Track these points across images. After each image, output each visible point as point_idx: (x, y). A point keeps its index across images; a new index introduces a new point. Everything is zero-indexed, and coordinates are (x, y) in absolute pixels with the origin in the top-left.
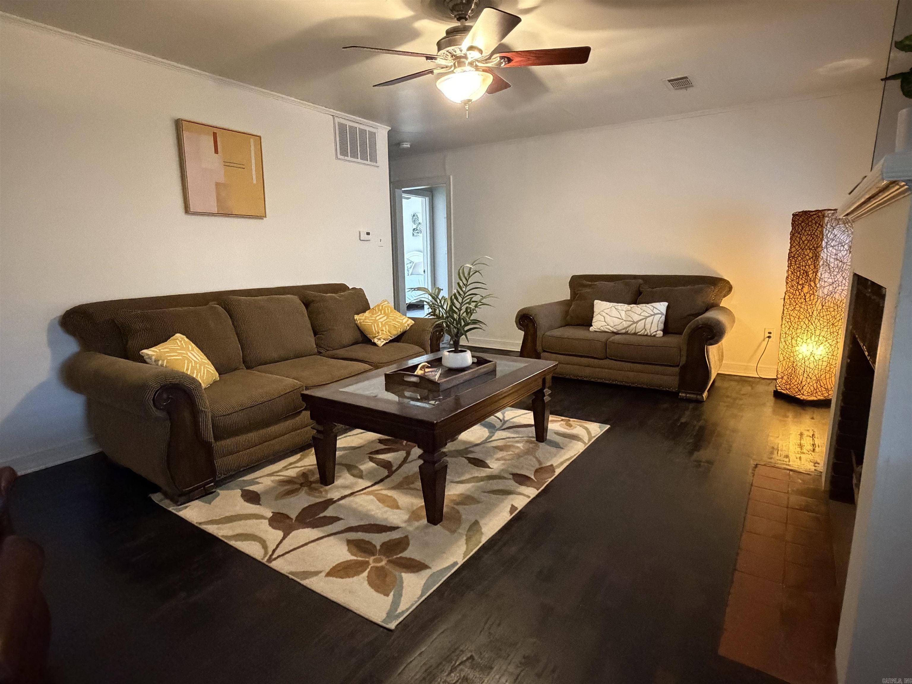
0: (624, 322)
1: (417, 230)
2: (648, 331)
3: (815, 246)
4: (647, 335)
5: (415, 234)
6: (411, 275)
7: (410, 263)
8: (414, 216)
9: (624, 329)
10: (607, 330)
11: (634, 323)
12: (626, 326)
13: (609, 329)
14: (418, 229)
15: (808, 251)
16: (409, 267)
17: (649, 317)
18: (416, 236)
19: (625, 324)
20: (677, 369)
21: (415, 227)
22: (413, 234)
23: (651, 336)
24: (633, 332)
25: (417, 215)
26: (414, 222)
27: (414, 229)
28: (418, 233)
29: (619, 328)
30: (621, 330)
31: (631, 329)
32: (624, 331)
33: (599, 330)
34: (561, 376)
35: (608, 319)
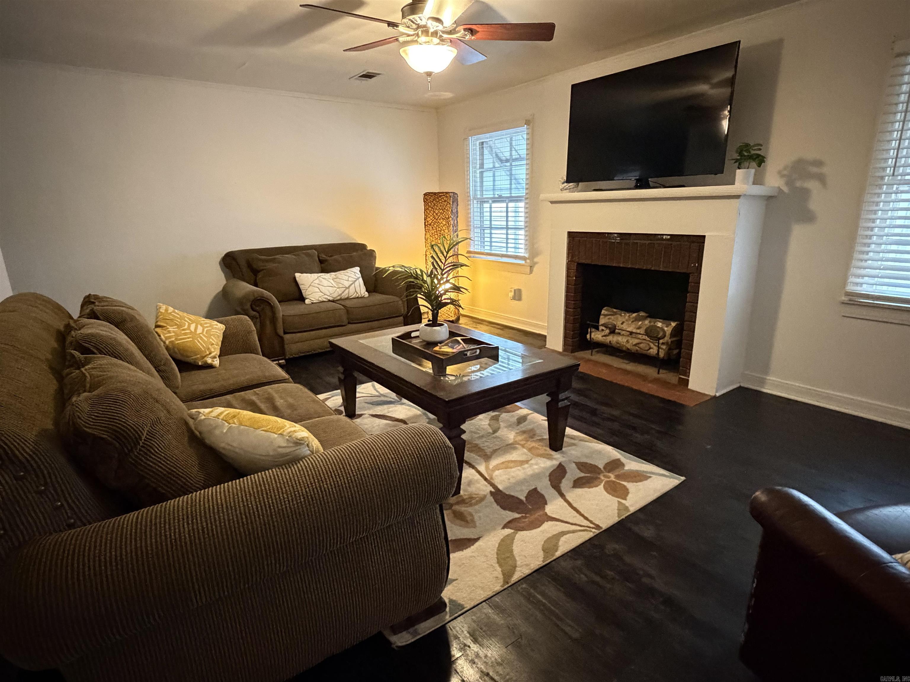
0: (338, 290)
2: (359, 294)
3: (447, 217)
4: (358, 298)
9: (339, 296)
10: (325, 300)
11: (347, 288)
12: (340, 293)
13: (327, 299)
15: (442, 220)
17: (355, 281)
19: (340, 291)
20: (402, 318)
23: (361, 297)
24: (346, 297)
29: (335, 295)
30: (337, 297)
31: (345, 295)
32: (339, 298)
33: (317, 301)
34: (308, 354)
35: (323, 289)
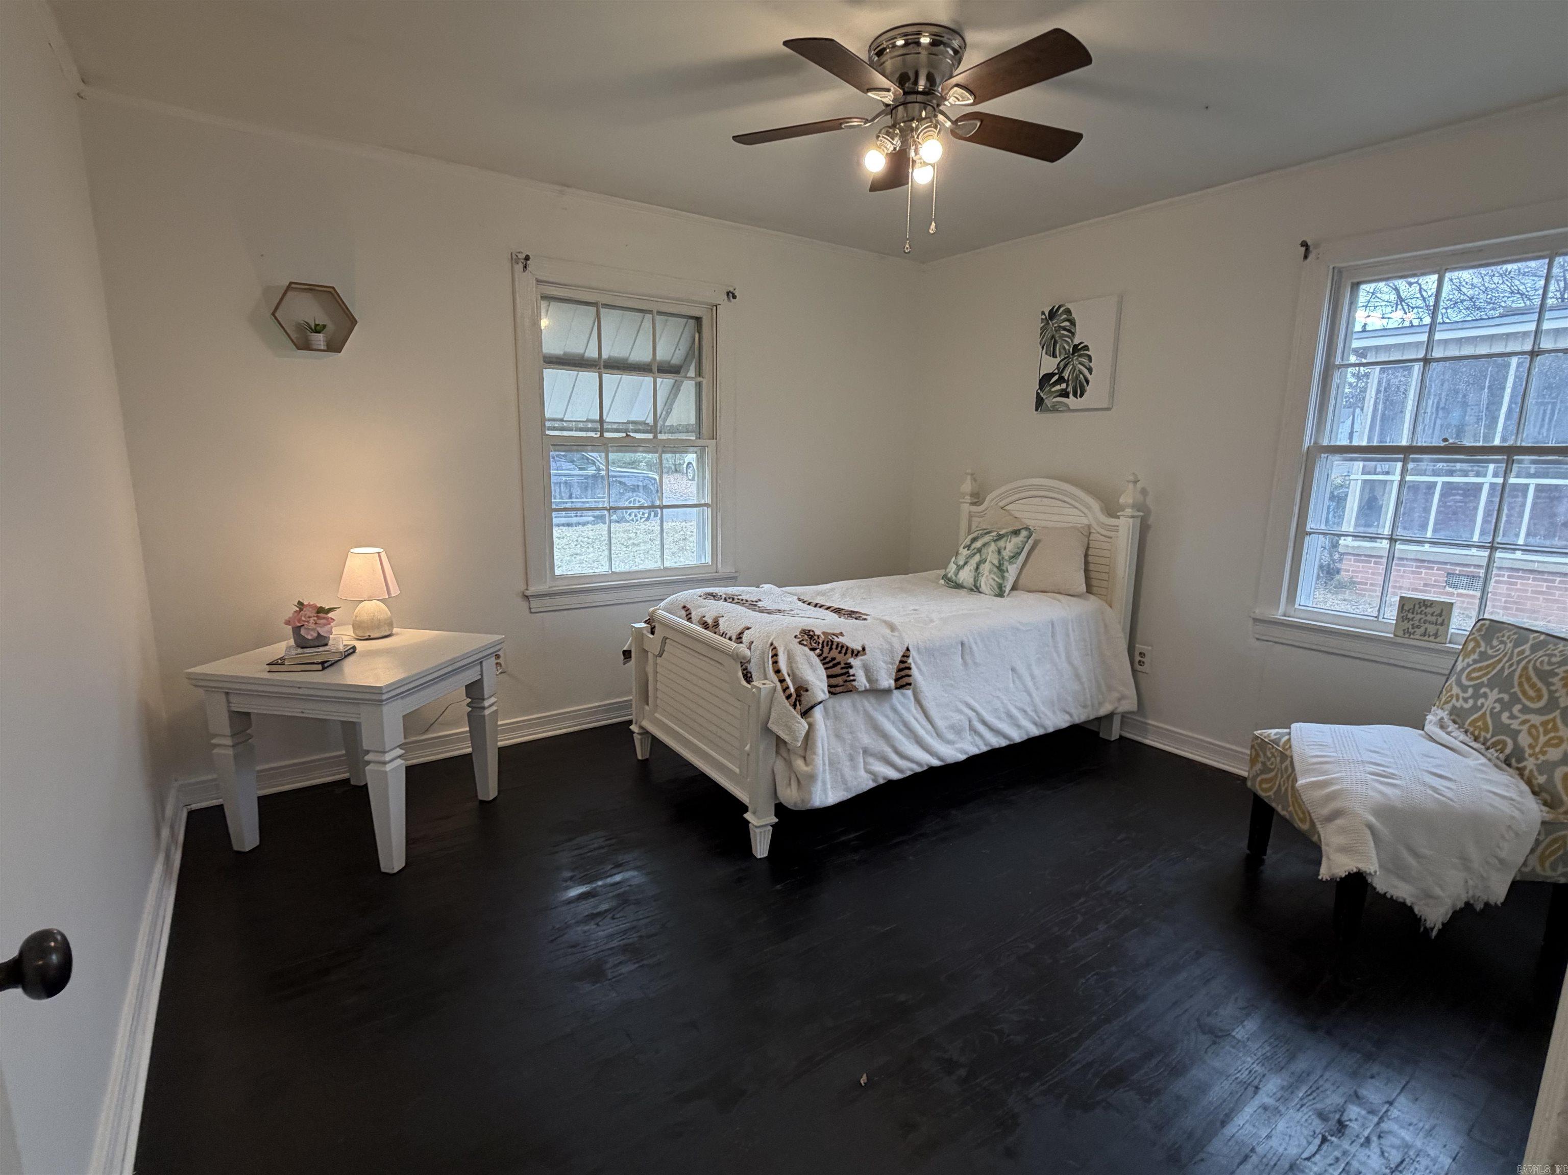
1: (1061, 380)
5: (1049, 401)
6: (1014, 588)
7: (1016, 533)
8: (1052, 314)
14: (1066, 375)
16: (1006, 554)
18: (1054, 409)
21: (1050, 365)
22: (1040, 402)
25: (1068, 312)
26: (1051, 346)
27: (1045, 380)
28: (1064, 394)
